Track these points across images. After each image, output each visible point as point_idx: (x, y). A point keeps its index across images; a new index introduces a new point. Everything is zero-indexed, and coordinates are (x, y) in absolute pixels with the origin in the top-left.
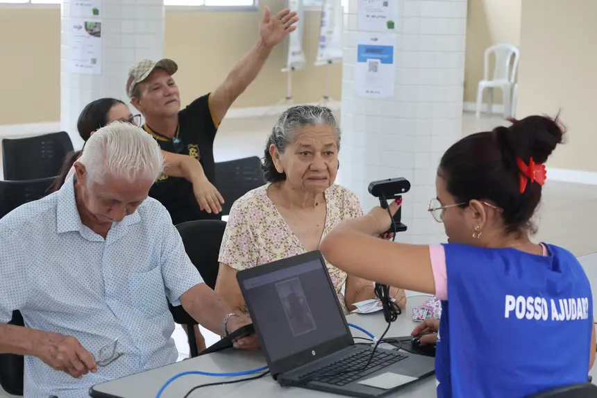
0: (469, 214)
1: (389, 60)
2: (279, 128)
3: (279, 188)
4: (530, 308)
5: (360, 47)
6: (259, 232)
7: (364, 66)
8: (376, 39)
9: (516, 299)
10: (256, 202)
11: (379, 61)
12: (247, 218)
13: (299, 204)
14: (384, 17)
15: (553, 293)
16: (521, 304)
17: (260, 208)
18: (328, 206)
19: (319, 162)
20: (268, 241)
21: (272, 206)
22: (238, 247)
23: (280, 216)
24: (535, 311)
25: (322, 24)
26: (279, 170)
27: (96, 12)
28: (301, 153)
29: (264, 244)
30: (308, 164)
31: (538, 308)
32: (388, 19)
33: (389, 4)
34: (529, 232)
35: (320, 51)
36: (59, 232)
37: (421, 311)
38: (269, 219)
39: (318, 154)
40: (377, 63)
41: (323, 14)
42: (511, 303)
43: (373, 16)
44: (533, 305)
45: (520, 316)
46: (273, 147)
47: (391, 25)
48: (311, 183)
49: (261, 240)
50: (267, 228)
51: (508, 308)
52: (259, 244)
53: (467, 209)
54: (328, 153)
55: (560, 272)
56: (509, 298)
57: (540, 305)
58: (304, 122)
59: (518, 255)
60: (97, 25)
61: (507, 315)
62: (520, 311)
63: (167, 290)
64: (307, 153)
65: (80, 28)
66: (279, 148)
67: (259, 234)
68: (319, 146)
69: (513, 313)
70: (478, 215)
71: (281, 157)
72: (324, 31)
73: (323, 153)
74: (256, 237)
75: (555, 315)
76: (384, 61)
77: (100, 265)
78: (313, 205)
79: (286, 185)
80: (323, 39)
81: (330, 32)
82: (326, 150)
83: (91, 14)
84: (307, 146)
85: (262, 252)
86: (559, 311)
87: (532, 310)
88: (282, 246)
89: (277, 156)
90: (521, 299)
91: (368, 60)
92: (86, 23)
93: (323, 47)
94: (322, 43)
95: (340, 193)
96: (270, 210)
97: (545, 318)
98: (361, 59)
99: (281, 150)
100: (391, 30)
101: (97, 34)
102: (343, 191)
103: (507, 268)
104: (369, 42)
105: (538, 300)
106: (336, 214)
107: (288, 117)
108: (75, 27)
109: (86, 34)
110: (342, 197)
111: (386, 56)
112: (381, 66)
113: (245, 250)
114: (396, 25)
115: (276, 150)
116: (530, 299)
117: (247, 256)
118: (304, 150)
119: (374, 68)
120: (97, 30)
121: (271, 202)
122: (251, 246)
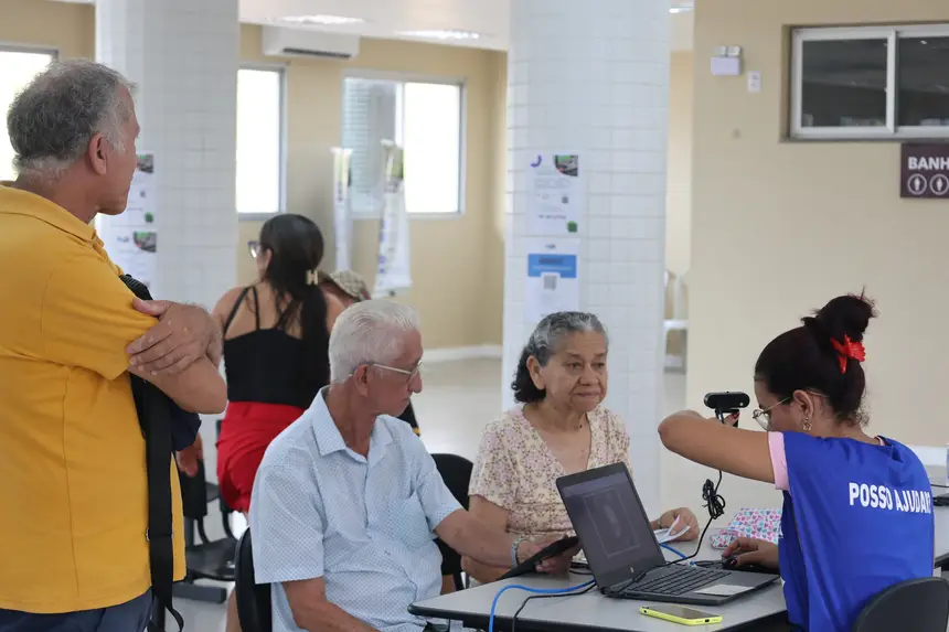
0: (795, 408)
1: (571, 274)
2: (540, 337)
3: (536, 408)
4: (874, 496)
5: (532, 258)
6: (518, 457)
7: (538, 282)
8: (553, 247)
9: (860, 486)
10: (511, 423)
11: (557, 275)
12: (504, 440)
13: (560, 426)
14: (563, 217)
15: (897, 483)
16: (864, 491)
17: (518, 430)
18: (592, 429)
19: (590, 374)
20: (528, 469)
21: (531, 428)
22: (494, 475)
23: (541, 441)
24: (880, 499)
25: (381, 237)
26: (539, 386)
27: (149, 218)
28: (569, 365)
29: (524, 473)
30: (577, 378)
31: (882, 497)
32: (568, 220)
33: (570, 201)
34: (861, 424)
35: (380, 278)
36: (323, 454)
37: (723, 537)
38: (529, 443)
39: (589, 365)
40: (555, 277)
41: (381, 223)
42: (855, 491)
43: (548, 217)
44: (877, 493)
45: (865, 504)
46: (531, 360)
47: (572, 228)
48: (580, 399)
49: (520, 468)
50: (526, 454)
51: (853, 496)
52: (518, 472)
53: (792, 404)
54: (599, 365)
55: (901, 462)
56: (853, 486)
57: (885, 494)
58: (571, 328)
59: (858, 444)
60: (152, 236)
61: (852, 503)
62: (865, 499)
63: (428, 520)
64: (576, 364)
65: (126, 240)
66: (540, 362)
67: (518, 461)
68: (589, 357)
69: (857, 500)
70: (805, 407)
71: (541, 370)
72: (384, 248)
73: (593, 365)
74: (515, 464)
75: (899, 505)
76: (564, 275)
77: (364, 491)
78: (577, 428)
79: (546, 404)
80: (381, 259)
81: (391, 250)
82: (598, 361)
83: (143, 221)
84: (577, 356)
85: (523, 482)
86: (903, 503)
87: (877, 500)
88: (544, 474)
89: (537, 370)
90: (864, 486)
91: (544, 274)
92: (135, 235)
93: (382, 271)
94: (381, 266)
95: (603, 414)
96: (529, 432)
97: (890, 507)
98: (533, 273)
99: (543, 362)
100: (572, 234)
101: (151, 249)
102: (606, 412)
103: (848, 457)
104: (542, 250)
105: (882, 488)
106: (601, 437)
107: (552, 324)
108: (119, 239)
109: (136, 249)
110: (605, 419)
111: (568, 269)
112: (562, 282)
113: (503, 480)
114: (579, 228)
115: (536, 363)
116: (874, 488)
117: (505, 486)
118: (574, 360)
119: (551, 284)
120: (150, 243)
121: (529, 424)
122: (509, 475)
